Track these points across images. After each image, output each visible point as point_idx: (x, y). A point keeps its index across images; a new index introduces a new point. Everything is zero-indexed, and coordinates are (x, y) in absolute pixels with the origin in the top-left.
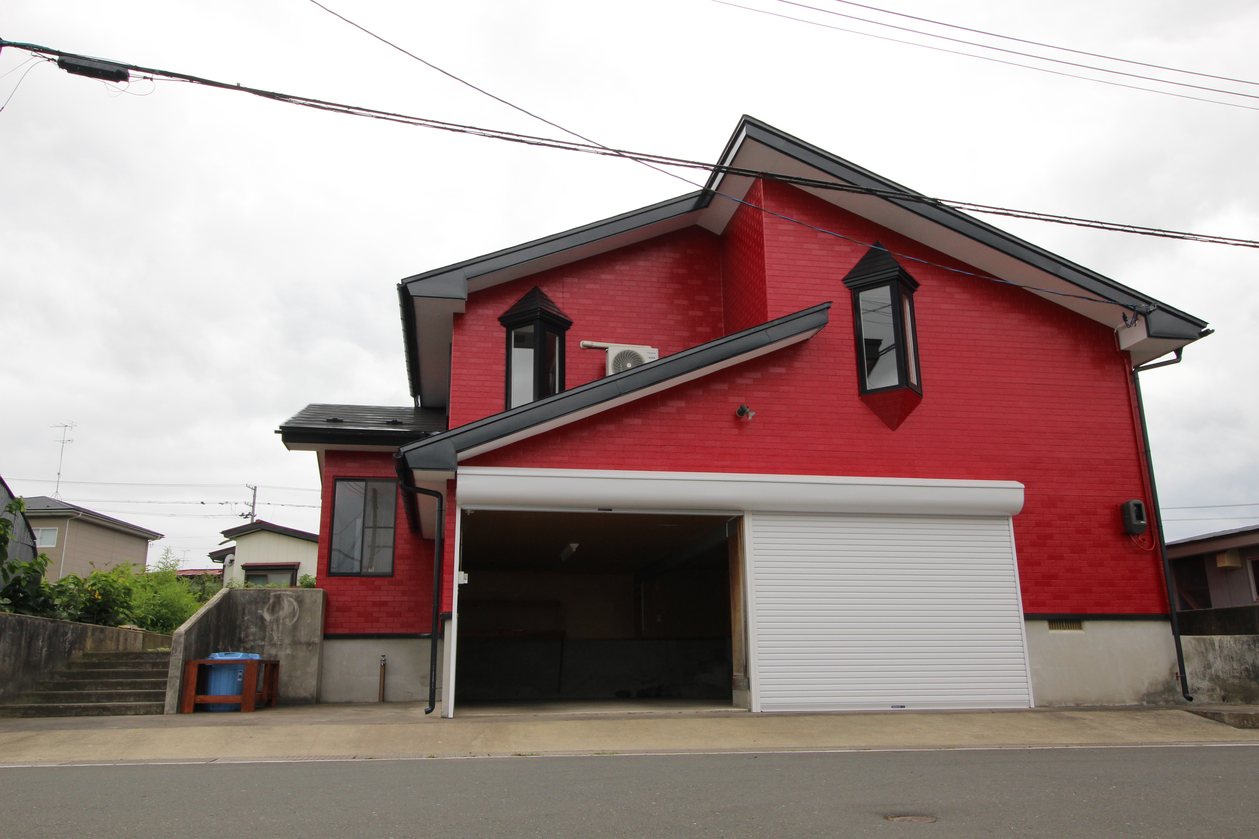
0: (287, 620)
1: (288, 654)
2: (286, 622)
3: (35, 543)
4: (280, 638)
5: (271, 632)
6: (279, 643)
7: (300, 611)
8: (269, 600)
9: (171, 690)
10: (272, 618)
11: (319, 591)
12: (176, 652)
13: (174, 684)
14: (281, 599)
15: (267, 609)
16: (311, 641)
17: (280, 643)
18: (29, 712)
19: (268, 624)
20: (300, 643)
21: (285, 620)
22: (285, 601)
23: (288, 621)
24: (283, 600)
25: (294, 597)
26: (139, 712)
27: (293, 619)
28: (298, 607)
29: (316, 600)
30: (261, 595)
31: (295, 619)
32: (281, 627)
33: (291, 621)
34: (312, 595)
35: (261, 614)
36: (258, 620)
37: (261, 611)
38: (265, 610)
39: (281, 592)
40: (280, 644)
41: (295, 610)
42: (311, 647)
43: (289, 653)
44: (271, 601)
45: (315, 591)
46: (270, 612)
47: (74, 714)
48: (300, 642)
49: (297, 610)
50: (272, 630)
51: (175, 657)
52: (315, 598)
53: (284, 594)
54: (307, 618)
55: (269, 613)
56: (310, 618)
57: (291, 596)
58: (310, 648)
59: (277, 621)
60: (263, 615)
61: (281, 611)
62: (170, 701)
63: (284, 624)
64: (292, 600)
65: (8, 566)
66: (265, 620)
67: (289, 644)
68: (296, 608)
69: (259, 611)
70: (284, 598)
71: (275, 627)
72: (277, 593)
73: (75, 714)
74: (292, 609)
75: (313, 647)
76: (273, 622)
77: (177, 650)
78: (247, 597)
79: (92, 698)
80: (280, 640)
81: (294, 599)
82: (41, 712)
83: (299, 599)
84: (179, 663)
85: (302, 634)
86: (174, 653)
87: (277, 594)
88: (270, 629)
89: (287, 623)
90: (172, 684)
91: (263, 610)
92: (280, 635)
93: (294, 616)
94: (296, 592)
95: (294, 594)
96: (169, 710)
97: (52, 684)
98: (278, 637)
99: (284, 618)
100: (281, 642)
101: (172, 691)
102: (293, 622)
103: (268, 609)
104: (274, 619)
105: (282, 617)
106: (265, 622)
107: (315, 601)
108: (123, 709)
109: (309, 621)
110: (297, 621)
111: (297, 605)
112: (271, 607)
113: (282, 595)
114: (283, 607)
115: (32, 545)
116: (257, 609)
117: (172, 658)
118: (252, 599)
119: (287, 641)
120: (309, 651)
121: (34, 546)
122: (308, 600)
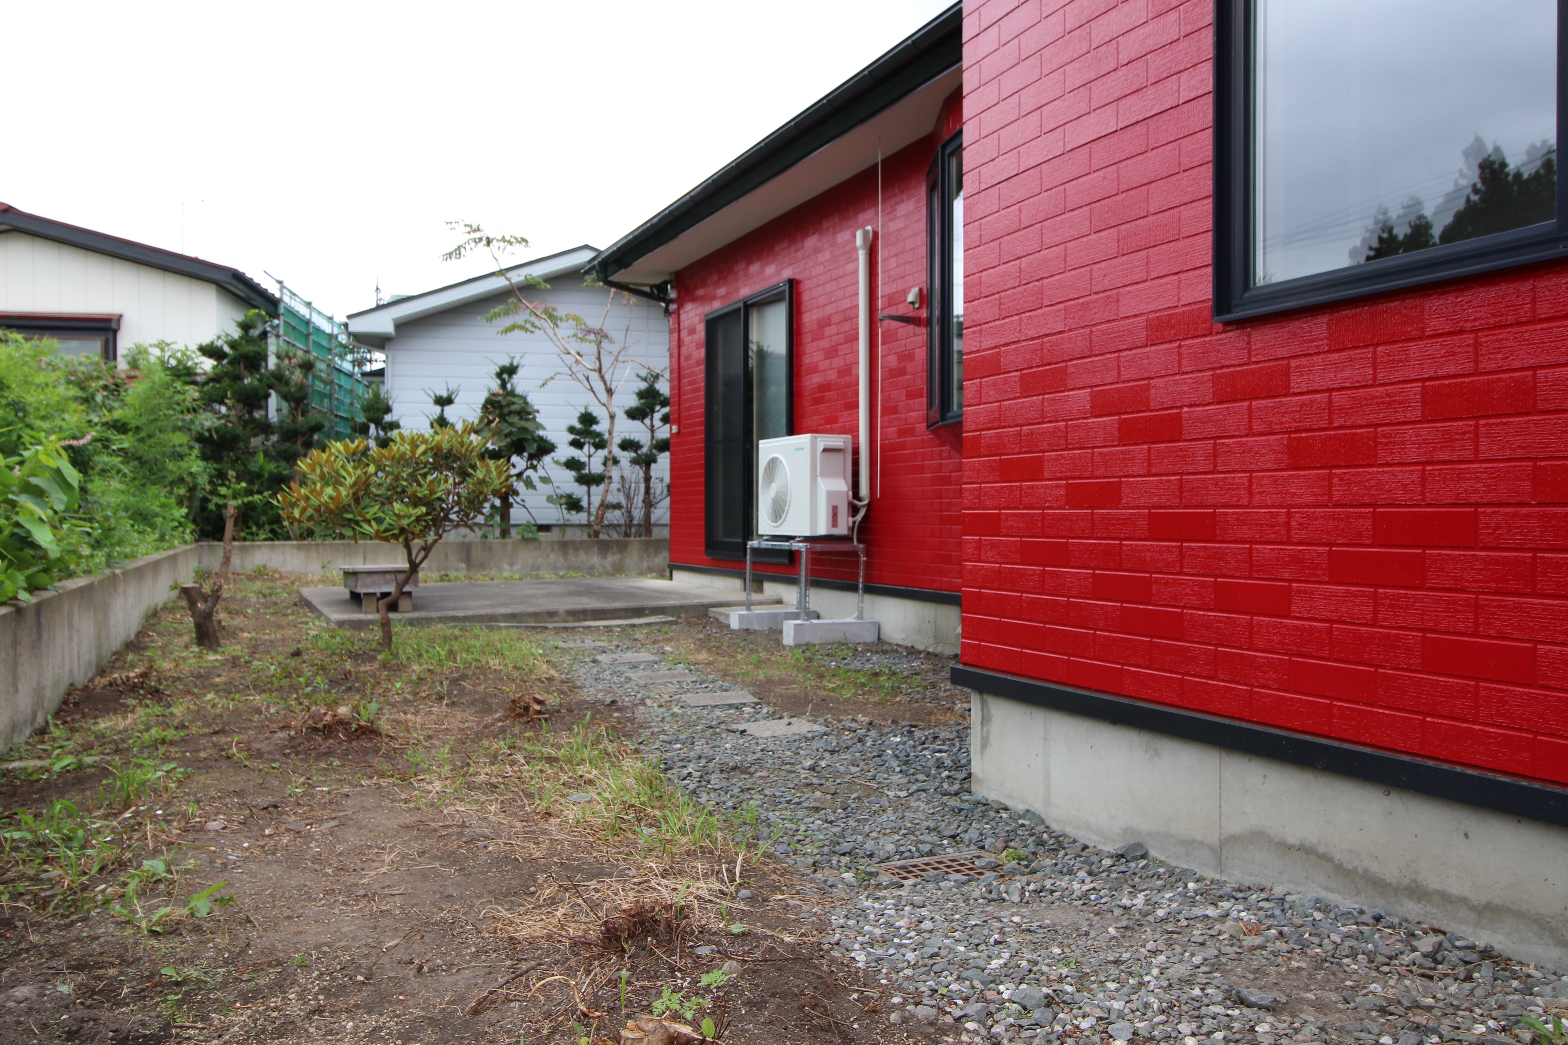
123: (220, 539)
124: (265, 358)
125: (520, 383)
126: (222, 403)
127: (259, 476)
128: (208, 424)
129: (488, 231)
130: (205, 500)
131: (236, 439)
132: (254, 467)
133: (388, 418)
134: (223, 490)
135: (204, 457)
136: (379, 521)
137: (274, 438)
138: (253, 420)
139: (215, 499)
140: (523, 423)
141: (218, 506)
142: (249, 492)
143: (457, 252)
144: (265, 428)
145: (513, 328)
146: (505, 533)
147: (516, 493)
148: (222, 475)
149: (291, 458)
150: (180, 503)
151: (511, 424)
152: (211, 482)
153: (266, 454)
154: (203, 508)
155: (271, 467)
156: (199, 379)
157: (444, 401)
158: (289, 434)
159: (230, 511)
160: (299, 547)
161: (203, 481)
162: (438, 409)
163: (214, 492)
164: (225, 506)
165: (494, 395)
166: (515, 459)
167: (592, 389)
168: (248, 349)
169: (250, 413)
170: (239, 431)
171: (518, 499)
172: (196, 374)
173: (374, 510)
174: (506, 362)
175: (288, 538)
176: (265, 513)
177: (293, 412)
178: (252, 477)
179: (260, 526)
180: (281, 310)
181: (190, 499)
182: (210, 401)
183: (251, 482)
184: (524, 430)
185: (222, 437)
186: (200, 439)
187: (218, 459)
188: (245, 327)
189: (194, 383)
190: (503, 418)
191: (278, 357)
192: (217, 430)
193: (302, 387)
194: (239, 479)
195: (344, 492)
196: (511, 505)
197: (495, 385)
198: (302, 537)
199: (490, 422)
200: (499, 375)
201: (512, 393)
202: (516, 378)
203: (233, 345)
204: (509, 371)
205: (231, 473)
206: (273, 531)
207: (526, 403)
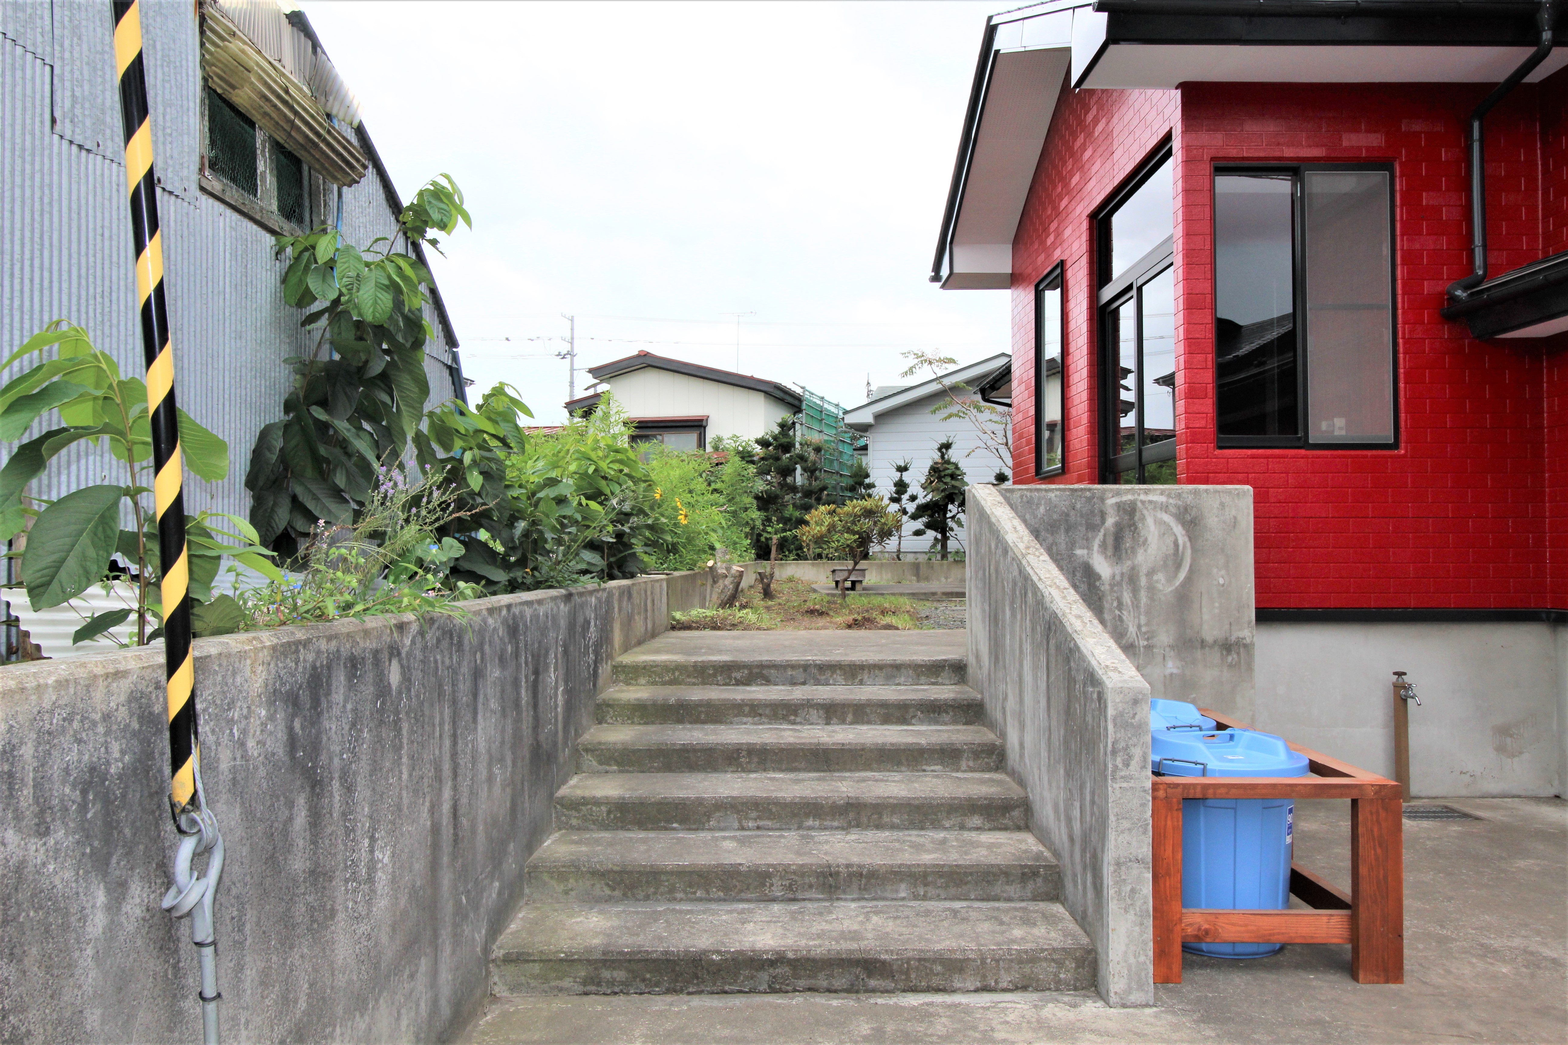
0: (1160, 577)
1: (1171, 675)
2: (1157, 581)
3: (455, 358)
4: (1144, 629)
5: (1117, 612)
6: (1143, 643)
7: (1194, 550)
8: (1103, 520)
9: (1126, 911)
10: (1118, 570)
11: (1245, 493)
12: (1127, 765)
13: (1133, 891)
14: (1138, 514)
15: (1100, 546)
16: (1233, 638)
17: (1146, 643)
18: (606, 974)
19: (1106, 588)
20: (1203, 644)
21: (1155, 578)
22: (1150, 521)
23: (1163, 581)
24: (1143, 518)
25: (1173, 510)
26: (996, 982)
27: (1175, 576)
28: (1187, 539)
29: (1235, 518)
30: (1078, 506)
31: (1182, 575)
32: (1143, 595)
33: (1170, 579)
34: (1222, 505)
35: (1086, 557)
36: (1078, 575)
37: (1085, 552)
38: (1096, 548)
39: (1136, 496)
40: (1145, 647)
41: (1181, 548)
42: (1235, 656)
43: (1175, 671)
44: (1110, 521)
45: (1229, 492)
46: (1110, 552)
47: (764, 987)
48: (1202, 641)
49: (1184, 547)
50: (1120, 606)
51: (1125, 785)
52: (1233, 513)
53: (1143, 502)
54: (1215, 570)
55: (1106, 558)
56: (1223, 572)
57: (1165, 508)
58: (1230, 659)
59: (1132, 579)
60: (1091, 562)
61: (1140, 552)
62: (1126, 952)
63: (1151, 589)
64: (1166, 518)
65: (432, 425)
66: (1099, 577)
67: (1172, 647)
68: (1180, 542)
69: (1079, 552)
70: (1145, 512)
71: (1127, 597)
72: (1124, 498)
73: (770, 986)
74: (1172, 545)
75: (1238, 654)
76: (1119, 584)
77: (1130, 757)
78: (1042, 509)
79: (772, 885)
80: (1145, 633)
81: (1172, 515)
82: (648, 976)
83: (1188, 518)
84: (1143, 805)
85: (1206, 617)
86: (1120, 766)
87: (1125, 503)
88: (1115, 604)
89: (1159, 586)
90: (1129, 888)
91: (1089, 548)
92: (1143, 620)
93: (1178, 566)
94: (1179, 496)
95: (1171, 501)
96: (1129, 991)
97: (604, 809)
98: (1139, 627)
99: (1150, 573)
100: (1148, 639)
101: (1131, 916)
102: (1178, 583)
103: (1103, 546)
104: (1122, 574)
105: (1144, 570)
106: (1098, 584)
107: (1235, 522)
108: (938, 968)
109: (1221, 581)
110: (1189, 579)
111: (1184, 532)
112: (1110, 541)
113: (1139, 504)
114: (1146, 540)
115: (449, 363)
116: (1072, 545)
117: (1116, 786)
118: (1055, 516)
119: (1165, 637)
120: (1230, 666)
121: (454, 366)
122: (1212, 522)
123: (768, 559)
124: (794, 446)
125: (953, 455)
126: (768, 474)
127: (790, 520)
128: (761, 488)
129: (929, 355)
130: (760, 535)
131: (776, 497)
132: (787, 514)
133: (867, 481)
134: (769, 529)
135: (759, 509)
136: (838, 541)
137: (799, 495)
138: (787, 484)
139: (765, 535)
140: (953, 482)
141: (767, 539)
142: (784, 530)
143: (911, 371)
144: (793, 489)
145: (950, 416)
146: (944, 556)
147: (952, 529)
148: (768, 520)
149: (807, 508)
150: (746, 537)
151: (946, 483)
152: (763, 524)
153: (794, 505)
154: (758, 540)
155: (797, 514)
156: (756, 458)
157: (902, 469)
158: (808, 493)
159: (775, 541)
160: (813, 565)
161: (758, 523)
162: (899, 474)
163: (764, 530)
164: (771, 539)
165: (936, 463)
166: (950, 507)
167: (1000, 457)
168: (784, 440)
169: (785, 479)
170: (778, 492)
171: (952, 533)
172: (753, 456)
173: (836, 537)
174: (944, 440)
175: (806, 559)
176: (793, 543)
177: (809, 478)
178: (786, 521)
179: (790, 552)
180: (804, 407)
181: (752, 534)
182: (762, 472)
183: (785, 524)
184: (954, 487)
185: (769, 496)
186: (757, 498)
187: (766, 510)
188: (782, 426)
189: (753, 462)
190: (940, 479)
191: (801, 444)
192: (766, 492)
193: (814, 463)
194: (778, 522)
195: (823, 528)
196: (948, 538)
197: (937, 456)
198: (815, 559)
199: (932, 482)
200: (940, 449)
201: (948, 462)
202: (950, 451)
203: (775, 438)
204: (946, 447)
205: (774, 518)
206: (798, 555)
207: (957, 468)
